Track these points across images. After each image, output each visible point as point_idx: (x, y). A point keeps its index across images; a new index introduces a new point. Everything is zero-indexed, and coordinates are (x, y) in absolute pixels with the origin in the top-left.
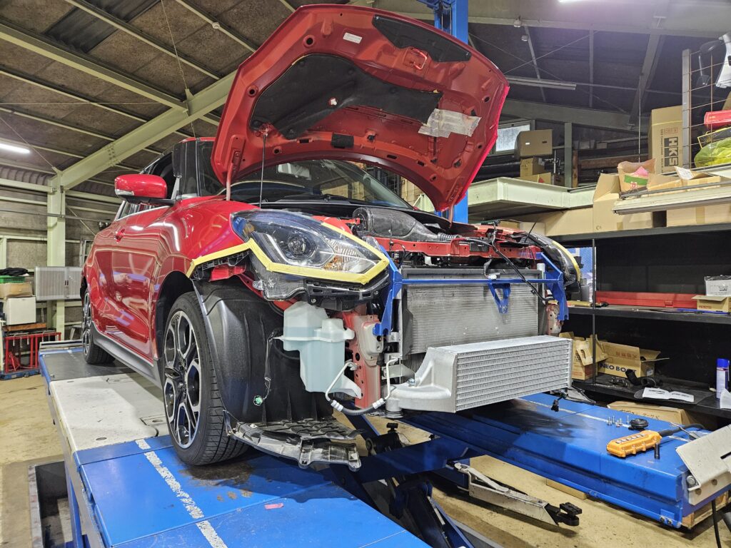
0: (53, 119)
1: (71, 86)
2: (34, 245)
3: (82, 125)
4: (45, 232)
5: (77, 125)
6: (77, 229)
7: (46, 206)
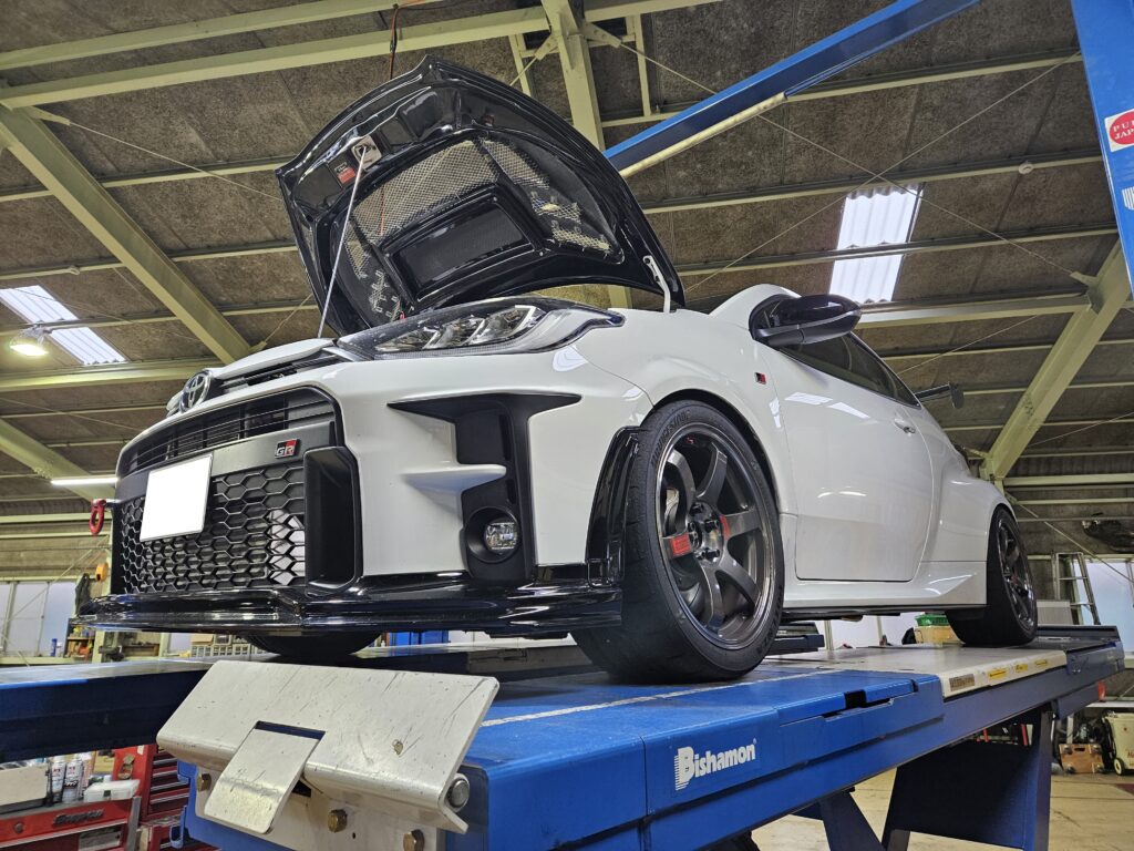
6: (1045, 537)
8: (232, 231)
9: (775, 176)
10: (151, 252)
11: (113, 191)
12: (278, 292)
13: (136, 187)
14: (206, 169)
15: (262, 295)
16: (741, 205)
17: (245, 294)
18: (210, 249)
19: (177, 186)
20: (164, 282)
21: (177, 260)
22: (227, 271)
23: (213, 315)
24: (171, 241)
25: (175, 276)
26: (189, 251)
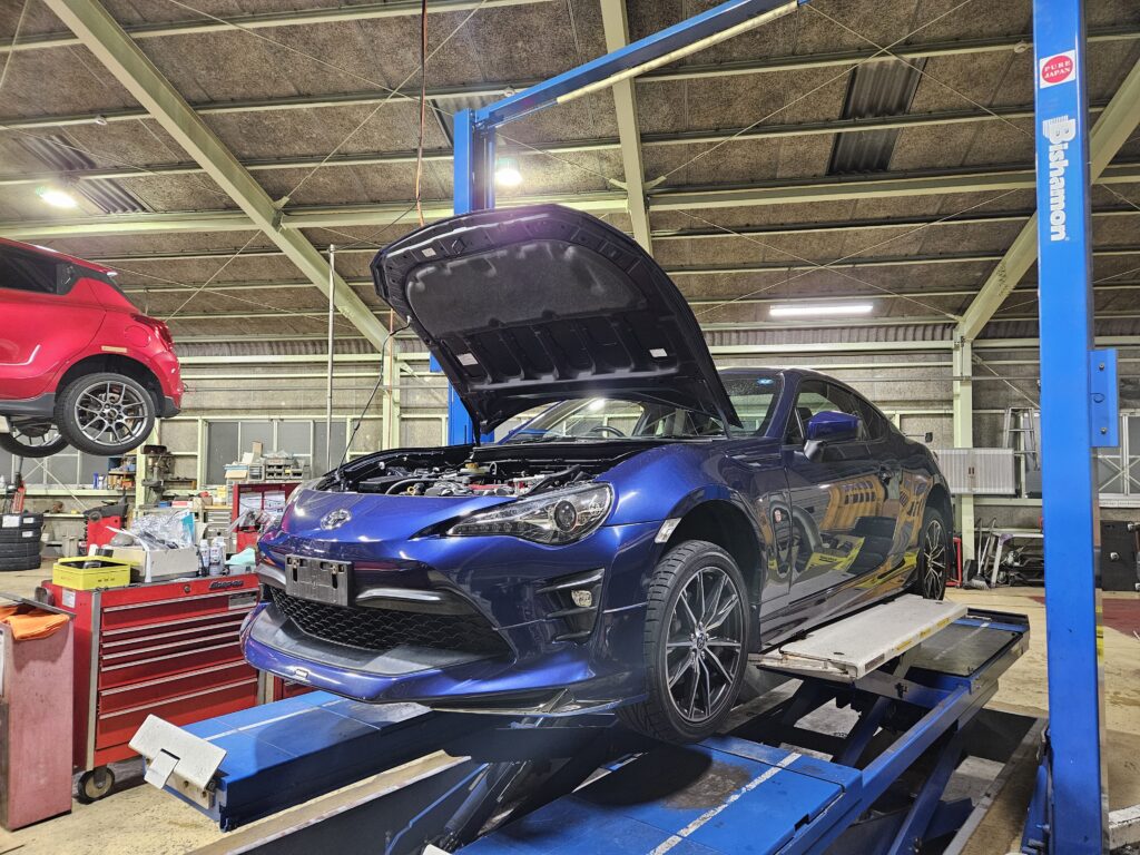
0: (907, 258)
1: (898, 214)
2: (938, 420)
3: (948, 253)
4: (950, 402)
5: (942, 256)
6: (1002, 393)
7: (951, 366)
8: (256, 84)
9: (787, 46)
10: (178, 104)
11: (139, 42)
12: (300, 148)
13: (163, 38)
14: (232, 21)
15: (284, 150)
16: (754, 74)
17: (268, 149)
18: (233, 102)
19: (204, 38)
20: (191, 134)
21: (201, 112)
22: (251, 125)
23: (237, 169)
24: (196, 93)
25: (200, 129)
26: (212, 103)
